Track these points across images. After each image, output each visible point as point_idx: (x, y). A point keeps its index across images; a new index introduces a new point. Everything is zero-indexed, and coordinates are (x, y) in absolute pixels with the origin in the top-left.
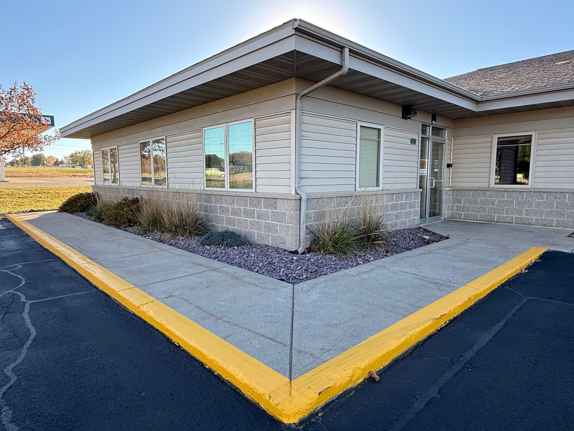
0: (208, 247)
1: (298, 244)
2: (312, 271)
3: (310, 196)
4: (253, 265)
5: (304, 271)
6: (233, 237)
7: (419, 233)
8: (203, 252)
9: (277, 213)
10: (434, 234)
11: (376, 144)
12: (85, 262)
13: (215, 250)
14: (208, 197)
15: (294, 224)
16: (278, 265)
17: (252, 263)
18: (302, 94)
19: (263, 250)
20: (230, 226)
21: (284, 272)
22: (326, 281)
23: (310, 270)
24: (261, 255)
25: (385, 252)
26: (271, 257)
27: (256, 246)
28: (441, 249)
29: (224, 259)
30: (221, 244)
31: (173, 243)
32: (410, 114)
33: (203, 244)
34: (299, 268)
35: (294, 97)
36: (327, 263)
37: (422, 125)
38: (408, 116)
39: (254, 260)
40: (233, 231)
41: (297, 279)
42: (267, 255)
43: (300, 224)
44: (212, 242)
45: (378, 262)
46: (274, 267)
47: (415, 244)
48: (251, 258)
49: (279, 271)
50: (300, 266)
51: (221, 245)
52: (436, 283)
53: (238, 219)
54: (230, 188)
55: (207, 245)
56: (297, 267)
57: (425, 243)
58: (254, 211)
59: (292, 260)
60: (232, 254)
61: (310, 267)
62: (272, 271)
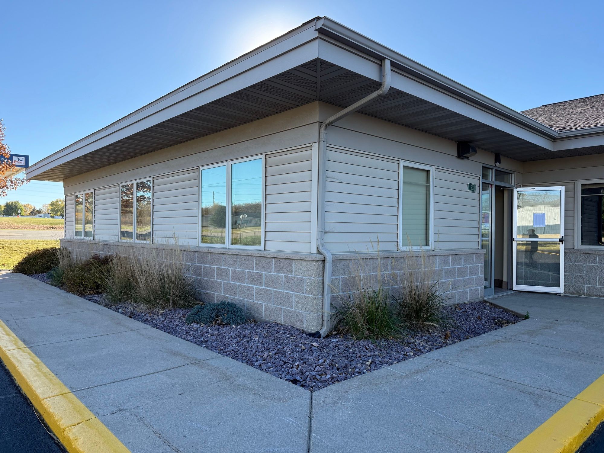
0: (195, 326)
1: (320, 324)
2: (340, 367)
3: (337, 256)
4: (255, 355)
5: (328, 366)
6: (231, 312)
7: (486, 309)
8: (187, 333)
9: (293, 278)
10: (506, 311)
11: (424, 189)
12: (14, 347)
13: (205, 330)
14: (202, 255)
15: (314, 295)
16: (291, 355)
17: (254, 351)
18: (327, 122)
19: (271, 330)
20: (229, 295)
21: (299, 368)
22: (362, 385)
23: (337, 365)
24: (267, 338)
25: (443, 337)
26: (281, 341)
27: (262, 325)
28: (522, 334)
29: (214, 345)
30: (214, 321)
31: (149, 319)
32: (468, 152)
33: (189, 321)
34: (321, 361)
35: (317, 126)
36: (362, 354)
37: (483, 167)
38: (464, 155)
39: (257, 346)
40: (233, 302)
41: (318, 380)
42: (276, 339)
43: (323, 295)
44: (202, 318)
45: (436, 354)
46: (285, 360)
47: (483, 325)
48: (253, 344)
49: (291, 365)
50: (322, 358)
51: (214, 323)
52: (530, 393)
53: (240, 286)
54: (232, 244)
55: (195, 322)
56: (319, 360)
57: (496, 324)
58: (261, 275)
59: (311, 348)
60: (227, 337)
61: (337, 360)
62: (282, 366)
